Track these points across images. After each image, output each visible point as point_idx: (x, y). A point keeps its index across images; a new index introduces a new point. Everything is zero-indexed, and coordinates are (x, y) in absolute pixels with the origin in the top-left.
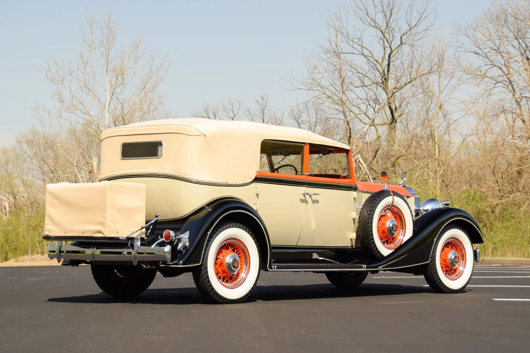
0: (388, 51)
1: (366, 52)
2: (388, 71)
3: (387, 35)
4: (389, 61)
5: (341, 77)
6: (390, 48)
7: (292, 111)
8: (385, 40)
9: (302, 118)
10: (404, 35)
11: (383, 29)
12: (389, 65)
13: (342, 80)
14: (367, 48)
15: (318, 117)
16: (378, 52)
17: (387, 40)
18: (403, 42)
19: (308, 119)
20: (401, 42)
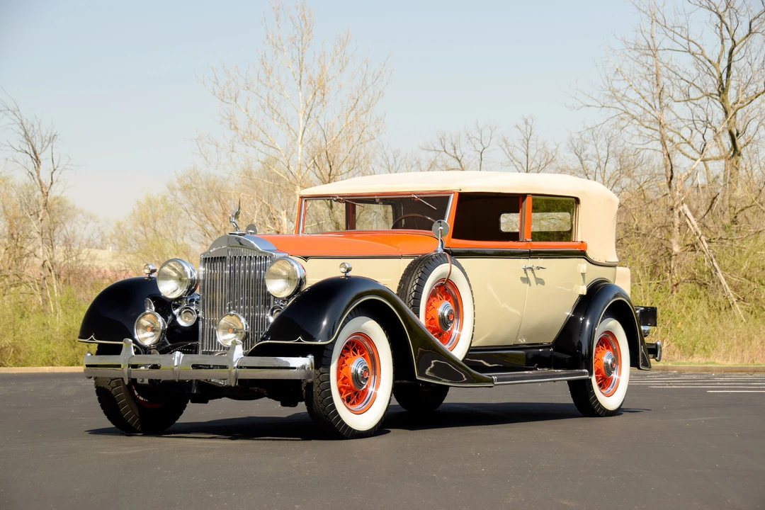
0: (729, 44)
1: (694, 48)
2: (728, 76)
3: (727, 20)
4: (730, 60)
5: (658, 85)
6: (732, 39)
7: (572, 139)
8: (724, 27)
9: (586, 152)
10: (754, 19)
11: (721, 10)
12: (729, 67)
13: (659, 90)
14: (695, 41)
15: (611, 149)
16: (713, 48)
17: (727, 28)
18: (753, 31)
19: (595, 153)
20: (750, 30)
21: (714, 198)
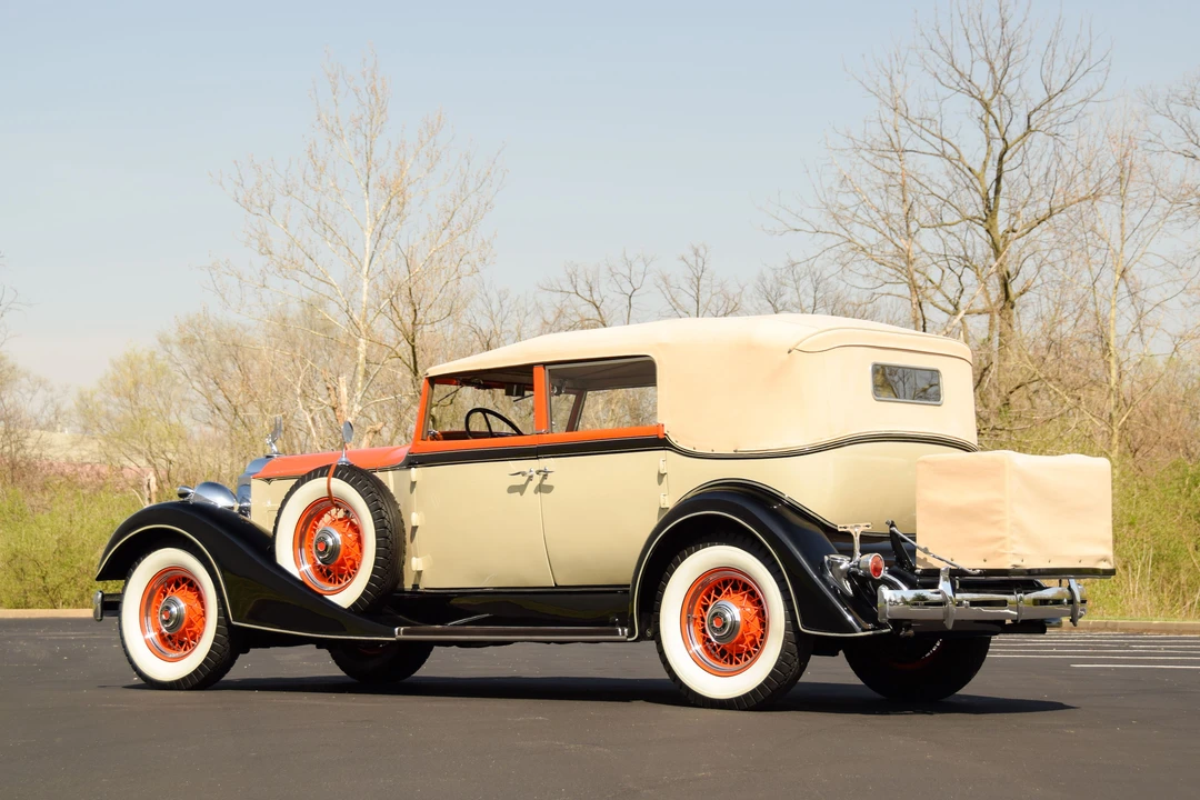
0: (998, 146)
1: (949, 150)
2: (997, 191)
3: (995, 111)
4: (1000, 171)
5: (904, 201)
6: (1004, 139)
7: (762, 279)
8: (991, 121)
9: (784, 299)
10: (1035, 111)
11: (987, 97)
12: (998, 180)
13: (906, 208)
14: (950, 140)
15: (819, 295)
17: (996, 122)
18: (1033, 128)
19: (796, 300)
20: (1029, 127)
21: (985, 370)
